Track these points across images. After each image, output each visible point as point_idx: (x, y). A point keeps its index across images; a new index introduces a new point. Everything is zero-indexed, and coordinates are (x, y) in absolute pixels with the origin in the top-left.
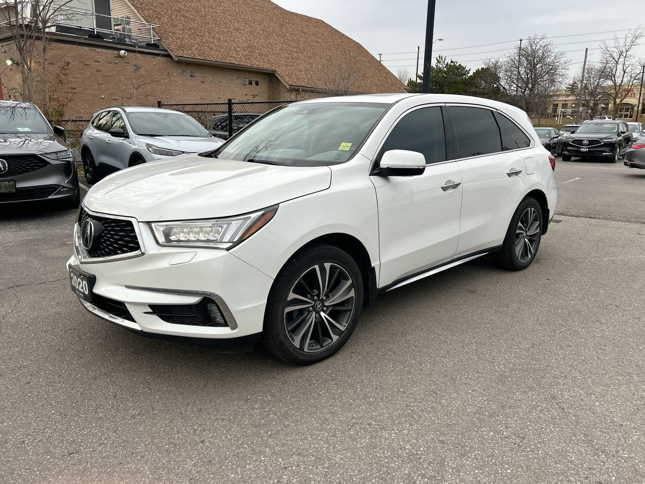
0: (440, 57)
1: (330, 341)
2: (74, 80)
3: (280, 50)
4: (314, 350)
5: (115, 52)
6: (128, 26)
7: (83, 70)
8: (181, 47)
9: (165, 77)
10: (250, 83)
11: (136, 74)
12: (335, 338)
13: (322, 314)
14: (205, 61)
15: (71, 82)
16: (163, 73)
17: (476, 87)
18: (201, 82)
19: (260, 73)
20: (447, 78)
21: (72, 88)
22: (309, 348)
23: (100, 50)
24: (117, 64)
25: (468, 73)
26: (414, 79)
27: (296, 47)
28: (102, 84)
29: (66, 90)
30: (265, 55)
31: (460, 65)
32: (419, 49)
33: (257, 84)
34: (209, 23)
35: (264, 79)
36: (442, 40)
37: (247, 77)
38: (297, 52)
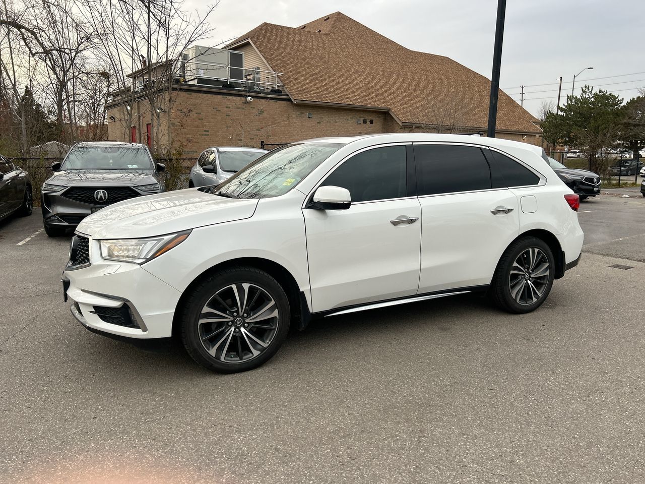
0: (586, 87)
1: (251, 355)
2: (207, 124)
3: (398, 88)
4: (233, 361)
5: (243, 99)
6: (257, 76)
7: (216, 115)
8: (300, 92)
9: (285, 119)
10: (365, 122)
11: (260, 117)
12: (256, 353)
13: (242, 330)
14: (321, 103)
15: (205, 125)
16: (283, 115)
17: (630, 118)
18: (318, 123)
19: (375, 112)
20: (593, 108)
21: (205, 131)
22: (226, 358)
23: (230, 97)
24: (244, 109)
25: (621, 103)
26: (555, 111)
27: (415, 85)
28: (230, 127)
29: (201, 133)
30: (382, 95)
31: (610, 94)
32: (561, 80)
33: (371, 122)
34: (330, 68)
35: (379, 117)
36: (592, 68)
37: (362, 116)
38: (415, 90)
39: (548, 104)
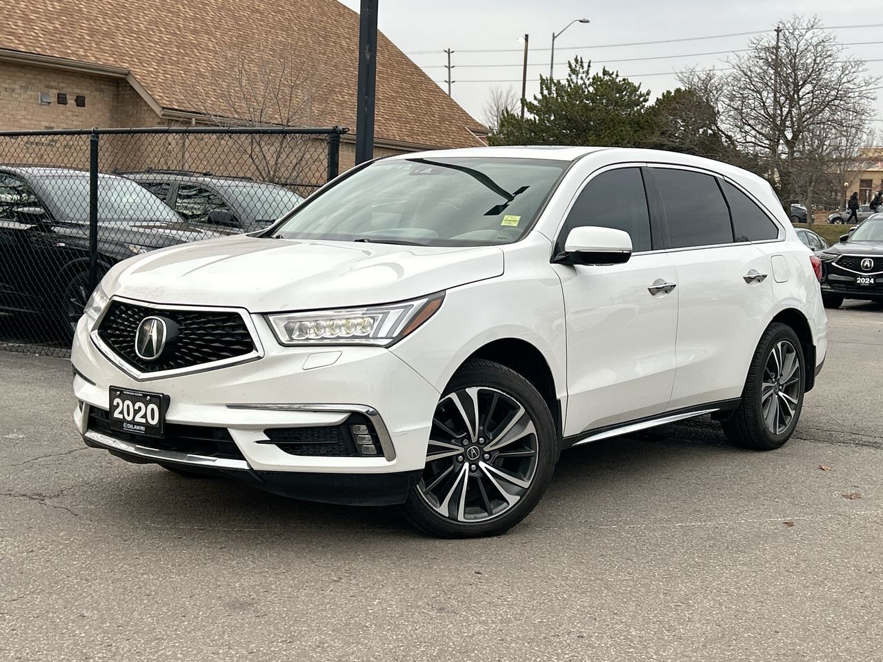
0: (576, 60)
3: (150, 23)
10: (62, 100)
17: (663, 133)
19: (91, 76)
20: (593, 109)
25: (646, 100)
26: (517, 110)
27: (194, 19)
30: (106, 34)
31: (624, 80)
32: (527, 40)
33: (80, 102)
35: (102, 91)
36: (588, 22)
37: (53, 84)
38: (194, 32)
39: (504, 95)
